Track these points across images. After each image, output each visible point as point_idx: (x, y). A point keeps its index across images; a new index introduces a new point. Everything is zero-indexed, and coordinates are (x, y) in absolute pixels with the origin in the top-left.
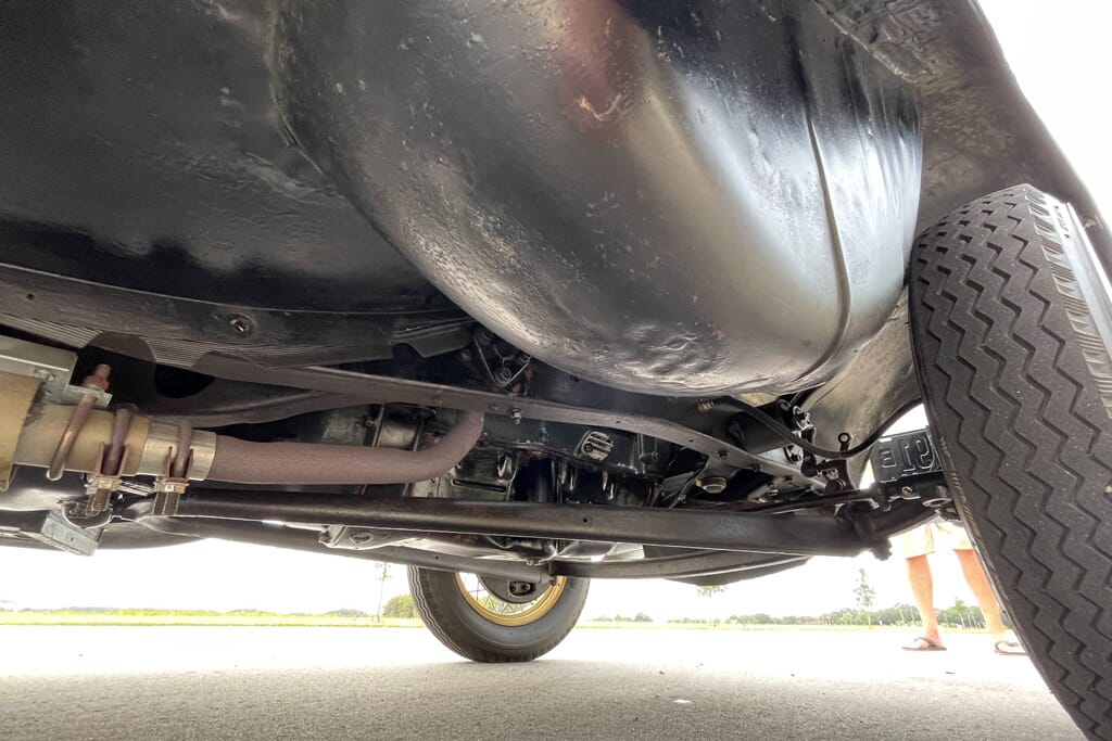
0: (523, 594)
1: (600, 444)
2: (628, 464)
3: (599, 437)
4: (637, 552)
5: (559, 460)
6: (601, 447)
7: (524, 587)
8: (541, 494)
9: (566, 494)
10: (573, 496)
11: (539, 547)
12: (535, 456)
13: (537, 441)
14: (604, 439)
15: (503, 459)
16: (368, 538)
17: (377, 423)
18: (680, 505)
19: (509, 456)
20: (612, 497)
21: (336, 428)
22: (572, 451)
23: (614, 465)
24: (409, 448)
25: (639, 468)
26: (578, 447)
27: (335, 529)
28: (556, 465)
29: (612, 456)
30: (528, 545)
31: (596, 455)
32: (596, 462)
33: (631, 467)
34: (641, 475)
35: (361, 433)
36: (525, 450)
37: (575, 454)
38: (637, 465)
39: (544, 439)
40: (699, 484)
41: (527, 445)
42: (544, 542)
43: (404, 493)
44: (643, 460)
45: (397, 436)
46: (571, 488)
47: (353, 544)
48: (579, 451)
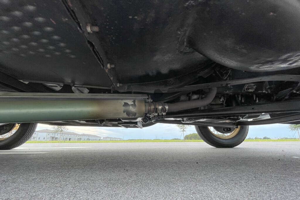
0: (227, 131)
1: (251, 87)
2: (262, 90)
3: (251, 85)
4: (268, 117)
5: (238, 94)
6: (252, 88)
7: (227, 129)
8: (234, 104)
9: (242, 103)
10: (244, 103)
11: (236, 118)
12: (230, 95)
13: (230, 91)
14: (252, 85)
15: (221, 97)
16: (192, 120)
17: (191, 95)
18: (286, 100)
19: (223, 96)
20: (257, 102)
21: (183, 98)
22: (242, 91)
23: (257, 92)
24: (198, 99)
25: (267, 91)
26: (243, 89)
27: (185, 119)
28: (237, 96)
29: (256, 90)
30: (233, 117)
31: (250, 90)
32: (251, 92)
33: (264, 92)
34: (268, 93)
35: (188, 98)
36: (227, 94)
37: (243, 92)
38: (266, 90)
39: (232, 90)
40: (295, 92)
41: (227, 92)
42: (238, 116)
43: (199, 109)
44: (269, 88)
45: (195, 97)
46: (243, 101)
47: (189, 121)
48: (244, 91)
